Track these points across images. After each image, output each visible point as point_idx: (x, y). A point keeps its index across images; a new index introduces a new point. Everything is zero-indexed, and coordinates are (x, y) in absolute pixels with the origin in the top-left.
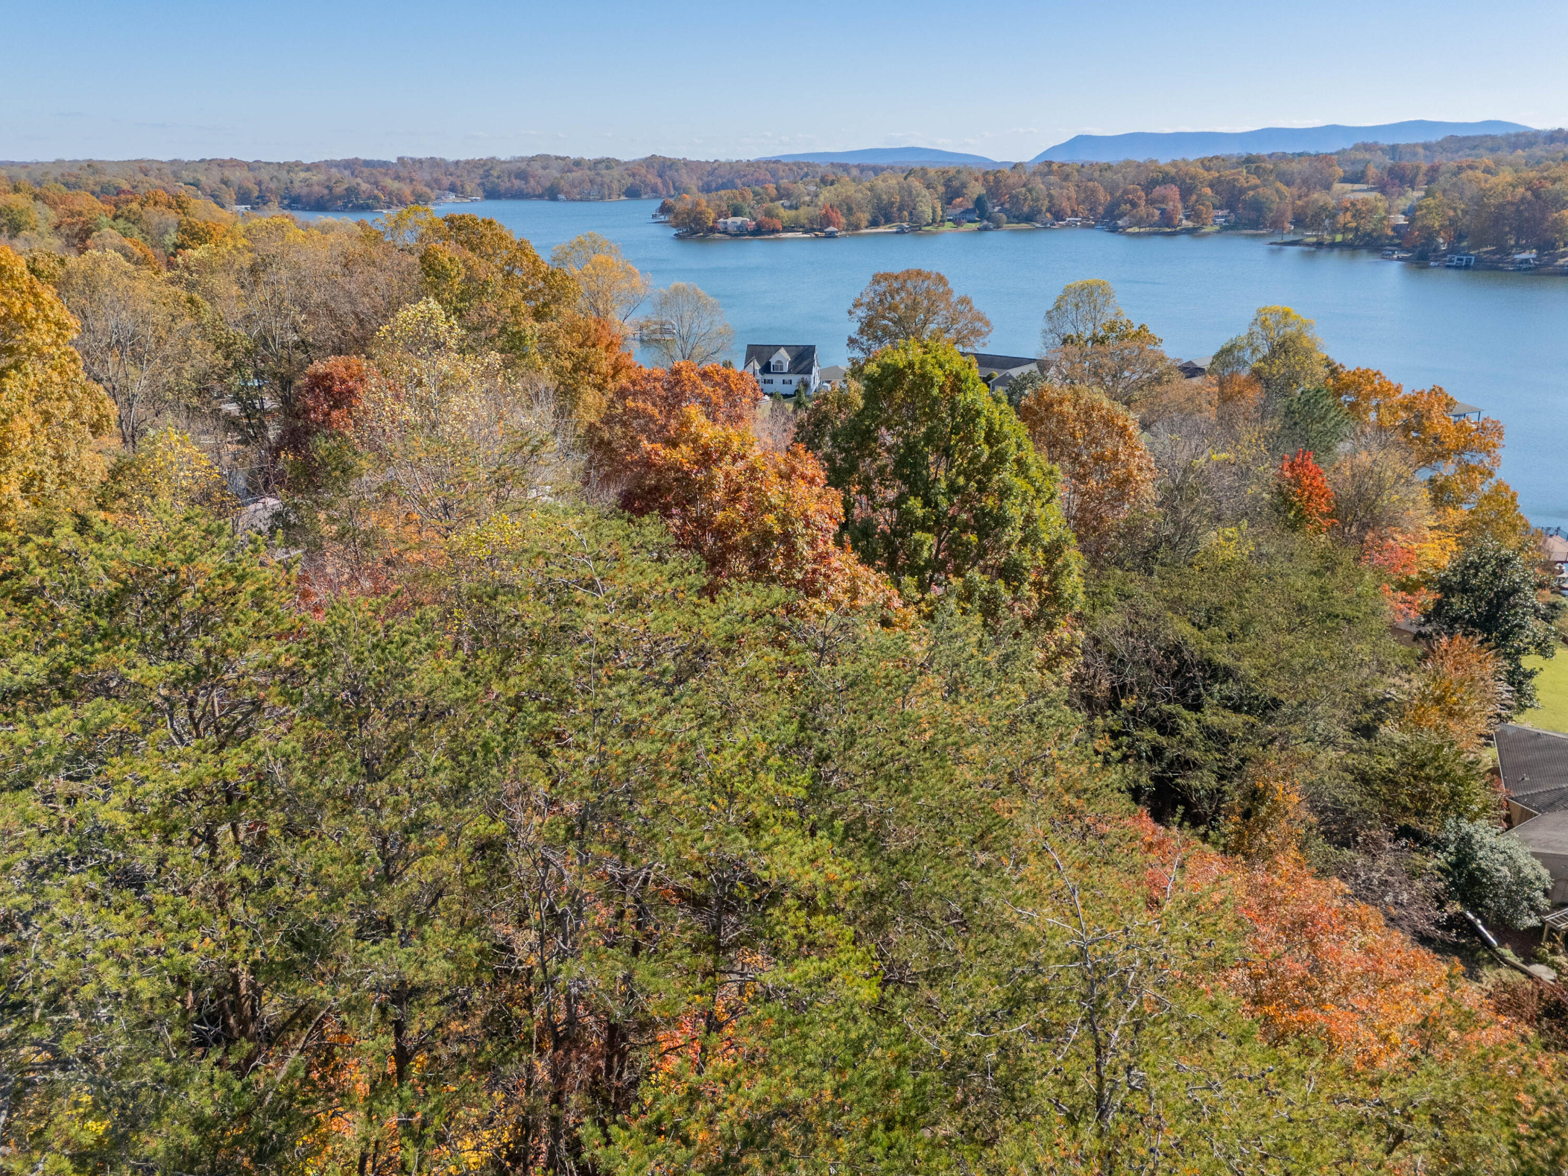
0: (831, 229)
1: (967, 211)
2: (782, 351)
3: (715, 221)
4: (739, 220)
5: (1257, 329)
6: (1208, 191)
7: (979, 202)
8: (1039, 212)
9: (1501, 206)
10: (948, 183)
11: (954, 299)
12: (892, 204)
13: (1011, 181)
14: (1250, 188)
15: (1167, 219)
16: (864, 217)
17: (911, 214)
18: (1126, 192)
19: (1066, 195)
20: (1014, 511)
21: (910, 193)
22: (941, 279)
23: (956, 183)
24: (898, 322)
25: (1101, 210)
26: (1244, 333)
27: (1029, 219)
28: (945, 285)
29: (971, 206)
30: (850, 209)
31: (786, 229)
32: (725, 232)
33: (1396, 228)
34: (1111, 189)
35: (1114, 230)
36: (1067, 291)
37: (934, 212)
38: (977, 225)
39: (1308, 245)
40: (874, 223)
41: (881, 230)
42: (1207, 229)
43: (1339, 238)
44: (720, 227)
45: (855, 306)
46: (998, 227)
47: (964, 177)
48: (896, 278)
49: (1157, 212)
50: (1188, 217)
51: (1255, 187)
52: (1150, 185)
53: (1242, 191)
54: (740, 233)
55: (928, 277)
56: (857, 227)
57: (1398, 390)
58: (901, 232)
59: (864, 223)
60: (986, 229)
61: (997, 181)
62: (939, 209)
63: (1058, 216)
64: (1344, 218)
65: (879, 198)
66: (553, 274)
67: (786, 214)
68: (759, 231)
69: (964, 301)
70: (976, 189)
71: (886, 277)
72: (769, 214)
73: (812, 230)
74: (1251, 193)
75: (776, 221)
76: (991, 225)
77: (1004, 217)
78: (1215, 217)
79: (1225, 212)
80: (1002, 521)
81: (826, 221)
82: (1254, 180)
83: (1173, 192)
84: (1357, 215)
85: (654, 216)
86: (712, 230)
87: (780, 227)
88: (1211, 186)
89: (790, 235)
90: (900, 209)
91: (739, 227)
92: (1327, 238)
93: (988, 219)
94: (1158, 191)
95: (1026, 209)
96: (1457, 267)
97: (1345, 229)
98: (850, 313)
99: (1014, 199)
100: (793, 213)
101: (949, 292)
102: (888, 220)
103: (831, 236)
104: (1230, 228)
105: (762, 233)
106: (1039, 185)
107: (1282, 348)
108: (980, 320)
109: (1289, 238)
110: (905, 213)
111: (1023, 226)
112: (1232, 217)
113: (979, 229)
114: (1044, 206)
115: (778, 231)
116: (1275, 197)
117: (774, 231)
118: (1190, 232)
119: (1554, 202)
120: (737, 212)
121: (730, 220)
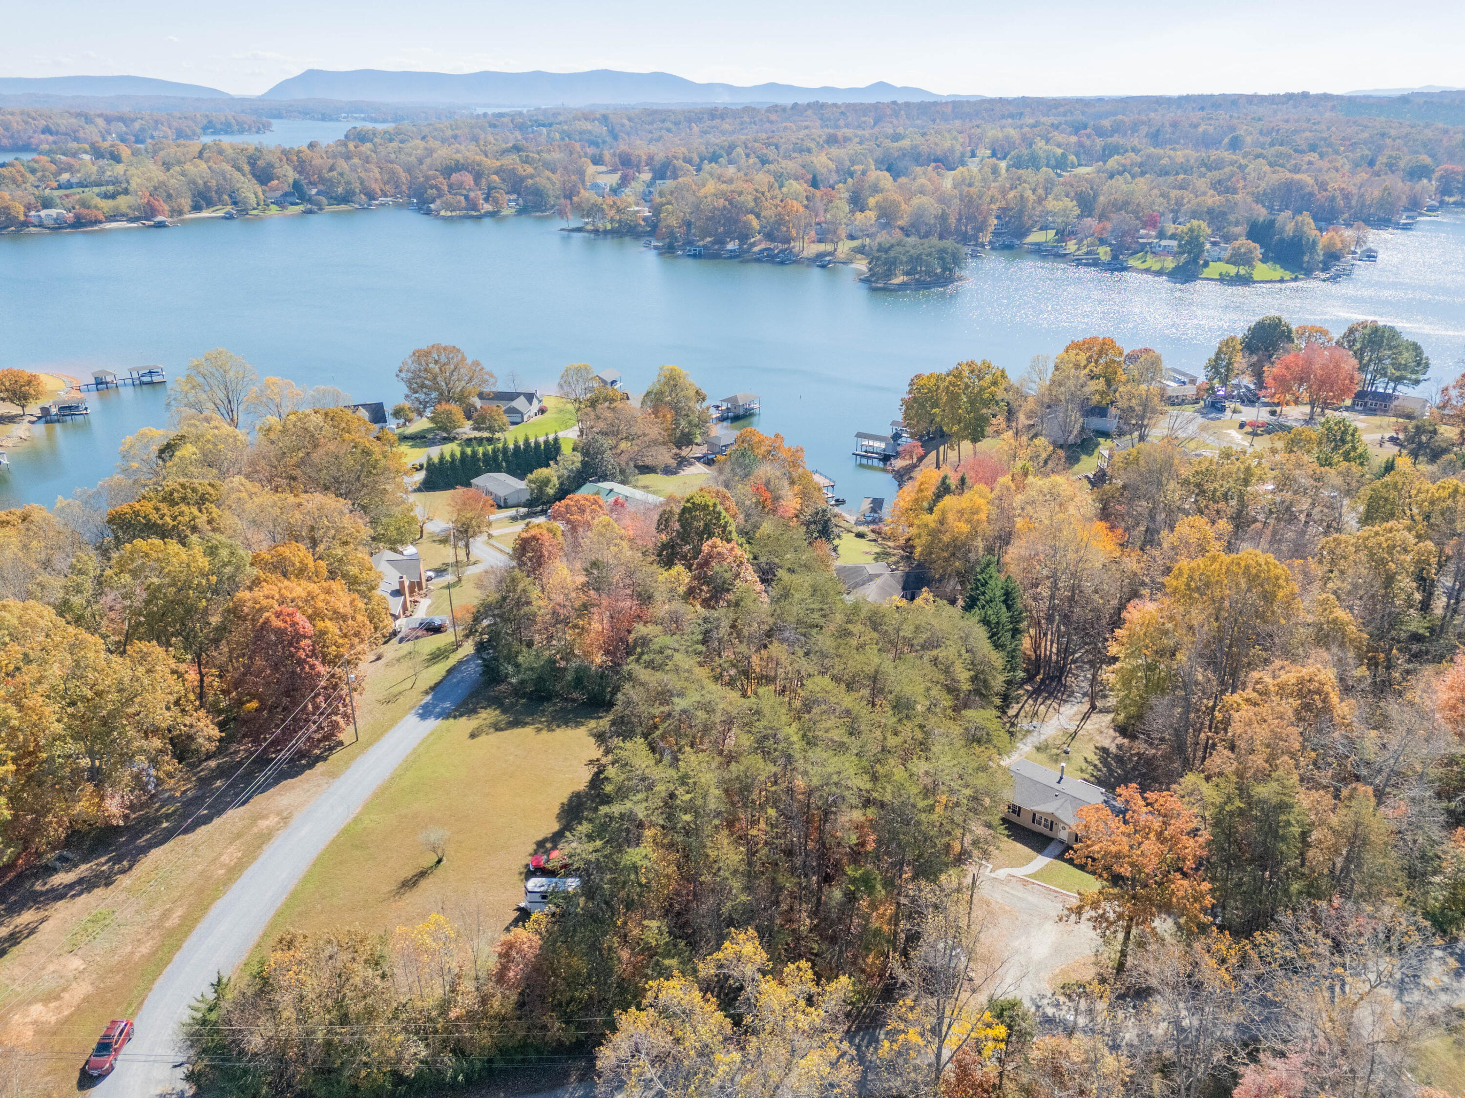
1: (286, 195)
3: (26, 214)
4: (53, 212)
6: (495, 178)
7: (295, 185)
8: (354, 193)
10: (253, 164)
11: (469, 361)
12: (208, 188)
14: (527, 177)
15: (473, 205)
16: (186, 202)
17: (230, 196)
18: (427, 178)
19: (374, 178)
21: (225, 179)
22: (458, 350)
23: (261, 163)
27: (345, 199)
28: (463, 354)
29: (287, 189)
30: (169, 196)
31: (109, 219)
32: (41, 225)
33: (645, 219)
35: (428, 212)
36: (566, 371)
37: (255, 195)
38: (301, 208)
39: (588, 232)
40: (196, 208)
41: (205, 214)
42: (505, 212)
43: (609, 227)
44: (35, 221)
45: (400, 372)
46: (321, 209)
47: (266, 156)
49: (461, 197)
50: (486, 200)
51: (532, 177)
52: (447, 172)
53: (522, 179)
54: (59, 226)
55: (446, 348)
56: (180, 213)
58: (229, 217)
59: (187, 208)
60: (310, 212)
62: (260, 194)
63: (371, 196)
64: (611, 213)
65: (194, 183)
67: (106, 205)
68: (79, 224)
69: (476, 363)
70: (287, 172)
71: (420, 351)
72: (84, 204)
73: (138, 219)
74: (530, 181)
75: (95, 212)
76: (315, 208)
77: (323, 200)
78: (509, 201)
79: (515, 197)
81: (150, 209)
82: (530, 170)
83: (467, 179)
86: (25, 224)
87: (101, 217)
88: (496, 173)
89: (114, 225)
90: (219, 192)
91: (56, 220)
92: (600, 226)
93: (310, 200)
94: (455, 177)
95: (340, 190)
97: (612, 220)
99: (326, 180)
100: (111, 203)
101: (464, 358)
102: (210, 204)
103: (161, 225)
104: (523, 211)
105: (84, 225)
106: (347, 169)
109: (574, 224)
110: (226, 197)
111: (343, 207)
112: (521, 201)
113: (304, 212)
114: (357, 187)
115: (100, 222)
116: (549, 186)
117: (97, 222)
118: (493, 214)
119: (741, 209)
120: (47, 204)
121: (43, 213)
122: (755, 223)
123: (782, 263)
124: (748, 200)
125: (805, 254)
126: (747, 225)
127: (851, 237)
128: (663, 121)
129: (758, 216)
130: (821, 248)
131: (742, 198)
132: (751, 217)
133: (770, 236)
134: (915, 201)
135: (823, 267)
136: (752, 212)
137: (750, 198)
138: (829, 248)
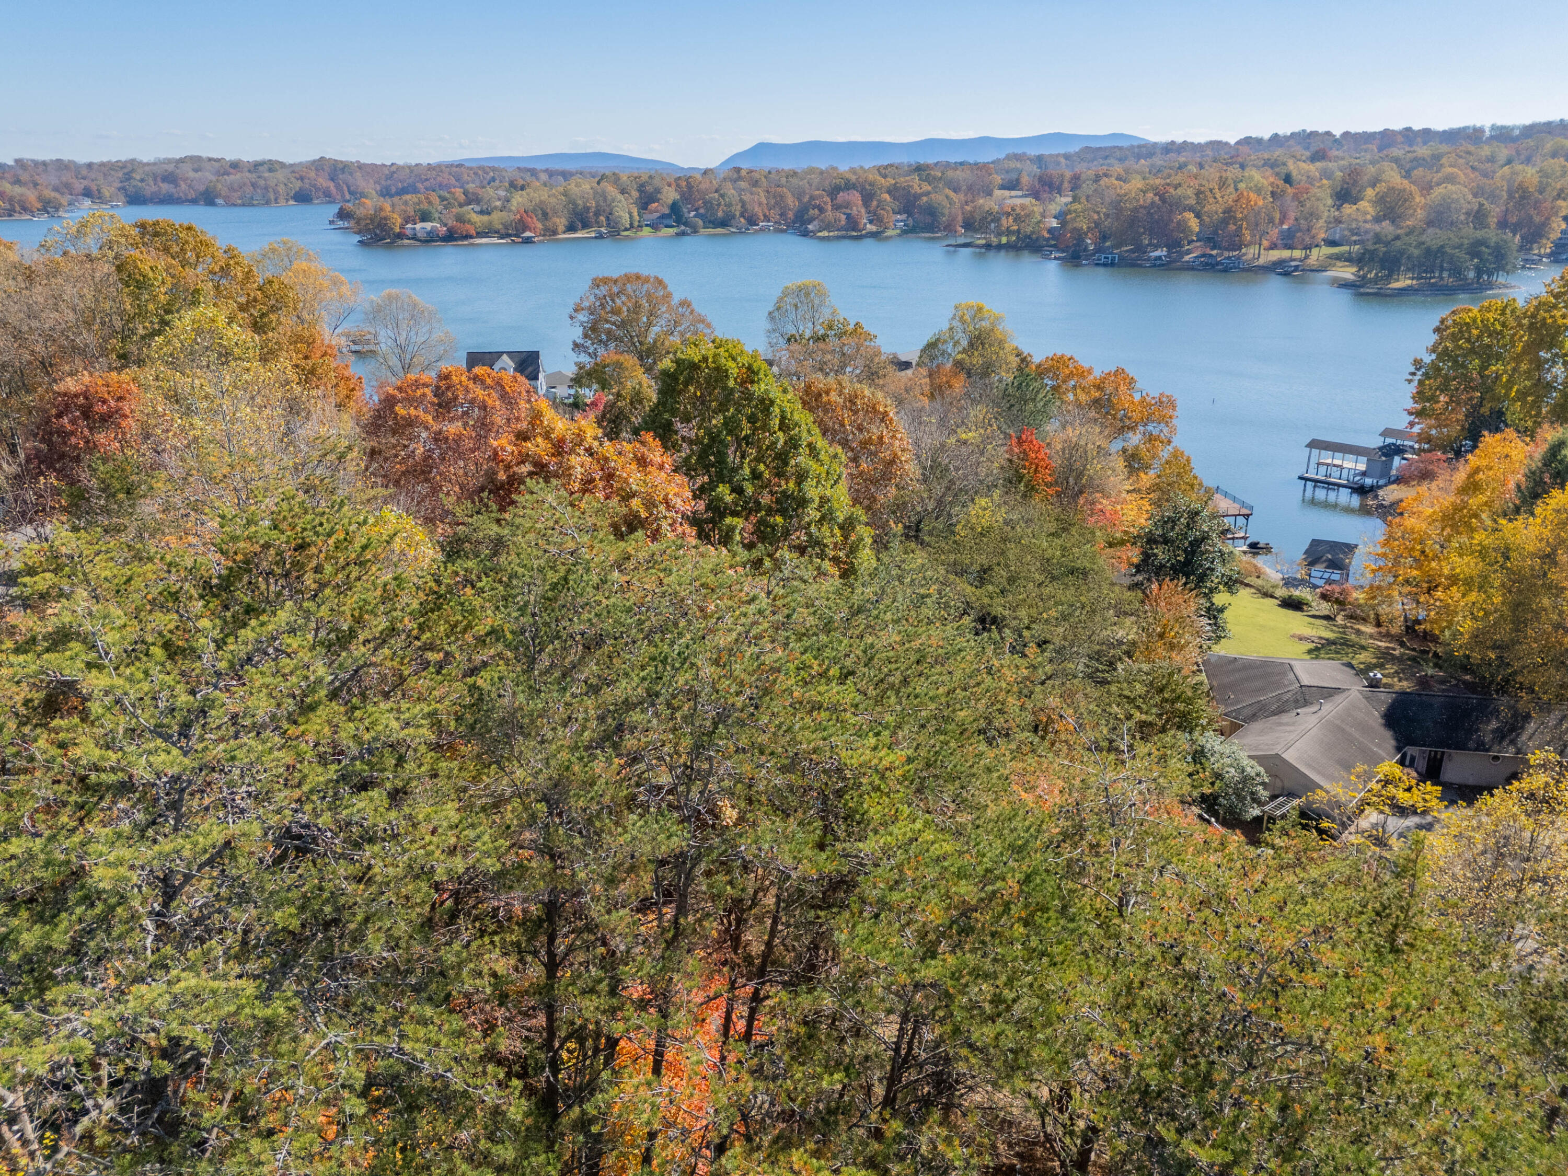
0: (528, 234)
1: (663, 216)
2: (505, 357)
3: (402, 226)
4: (428, 226)
5: (956, 323)
6: (886, 196)
7: (675, 207)
8: (734, 217)
9: (1135, 210)
10: (641, 188)
11: (675, 300)
12: (588, 208)
13: (703, 186)
14: (923, 195)
15: (852, 223)
16: (561, 222)
17: (608, 219)
18: (812, 198)
19: (758, 201)
20: (812, 491)
21: (605, 199)
22: (660, 282)
23: (649, 189)
24: (623, 325)
25: (791, 215)
26: (945, 326)
27: (724, 223)
28: (665, 287)
29: (667, 211)
30: (545, 215)
31: (480, 235)
32: (414, 238)
33: (1051, 231)
34: (799, 195)
35: (805, 234)
36: (786, 293)
37: (631, 217)
38: (675, 230)
39: (978, 246)
40: (571, 228)
41: (578, 235)
42: (890, 233)
43: (1004, 240)
44: (409, 233)
45: (576, 311)
46: (695, 231)
47: (657, 182)
48: (616, 281)
49: (843, 217)
50: (871, 222)
51: (927, 194)
52: (834, 191)
53: (917, 197)
54: (430, 239)
55: (646, 280)
56: (555, 232)
57: (1090, 371)
58: (600, 237)
59: (561, 228)
60: (683, 234)
61: (690, 186)
62: (635, 214)
63: (752, 221)
64: (1006, 222)
65: (574, 203)
66: (270, 282)
67: (479, 220)
68: (451, 237)
69: (685, 303)
70: (670, 195)
71: (605, 281)
72: (460, 219)
73: (508, 235)
74: (925, 199)
75: (468, 226)
76: (689, 230)
77: (700, 223)
78: (896, 221)
79: (904, 216)
80: (803, 502)
81: (522, 226)
82: (926, 187)
83: (855, 197)
84: (1017, 219)
85: (331, 222)
86: (400, 236)
87: (473, 232)
88: (889, 192)
89: (484, 240)
90: (597, 214)
91: (429, 233)
92: (994, 240)
93: (686, 224)
94: (842, 197)
95: (720, 214)
96: (1105, 265)
97: (1009, 232)
98: (571, 317)
99: (708, 204)
100: (485, 218)
101: (669, 295)
102: (586, 225)
103: (528, 241)
104: (909, 231)
105: (455, 239)
106: (731, 192)
107: (978, 341)
108: (703, 321)
109: (961, 241)
110: (602, 218)
111: (719, 230)
112: (910, 222)
113: (677, 234)
114: (737, 212)
115: (471, 237)
116: (945, 203)
117: (468, 237)
118: (874, 235)
119: (1177, 205)
120: (425, 217)
121: (419, 226)
122: (1194, 224)
123: (1225, 271)
124: (1187, 193)
125: (1261, 261)
126: (1183, 227)
127: (1332, 243)
128: (1106, 158)
129: (1198, 216)
130: (1286, 254)
131: (1179, 191)
132: (1190, 215)
133: (1211, 240)
134: (1438, 191)
135: (1286, 274)
136: (1191, 209)
137: (1190, 192)
138: (1297, 254)
